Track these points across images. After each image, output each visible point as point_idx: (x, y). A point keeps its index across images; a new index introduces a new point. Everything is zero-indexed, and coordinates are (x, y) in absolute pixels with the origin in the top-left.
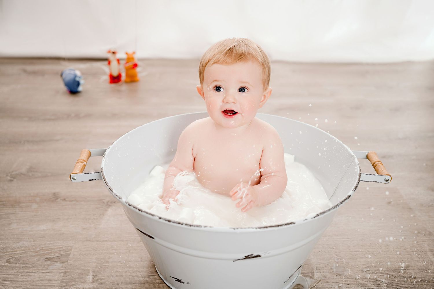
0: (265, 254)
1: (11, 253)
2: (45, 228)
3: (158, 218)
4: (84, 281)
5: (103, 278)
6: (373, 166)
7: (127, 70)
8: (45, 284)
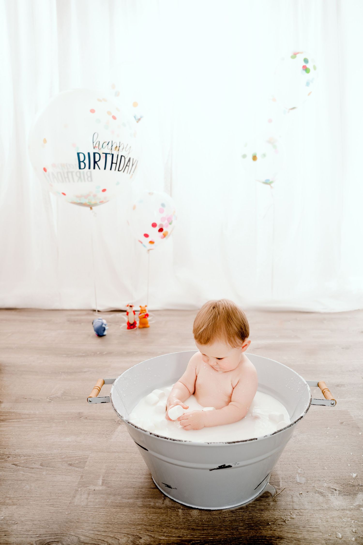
0: (235, 465)
1: (44, 458)
2: (70, 440)
3: (149, 433)
4: (95, 484)
5: (110, 482)
6: (322, 392)
7: (141, 318)
8: (66, 485)
